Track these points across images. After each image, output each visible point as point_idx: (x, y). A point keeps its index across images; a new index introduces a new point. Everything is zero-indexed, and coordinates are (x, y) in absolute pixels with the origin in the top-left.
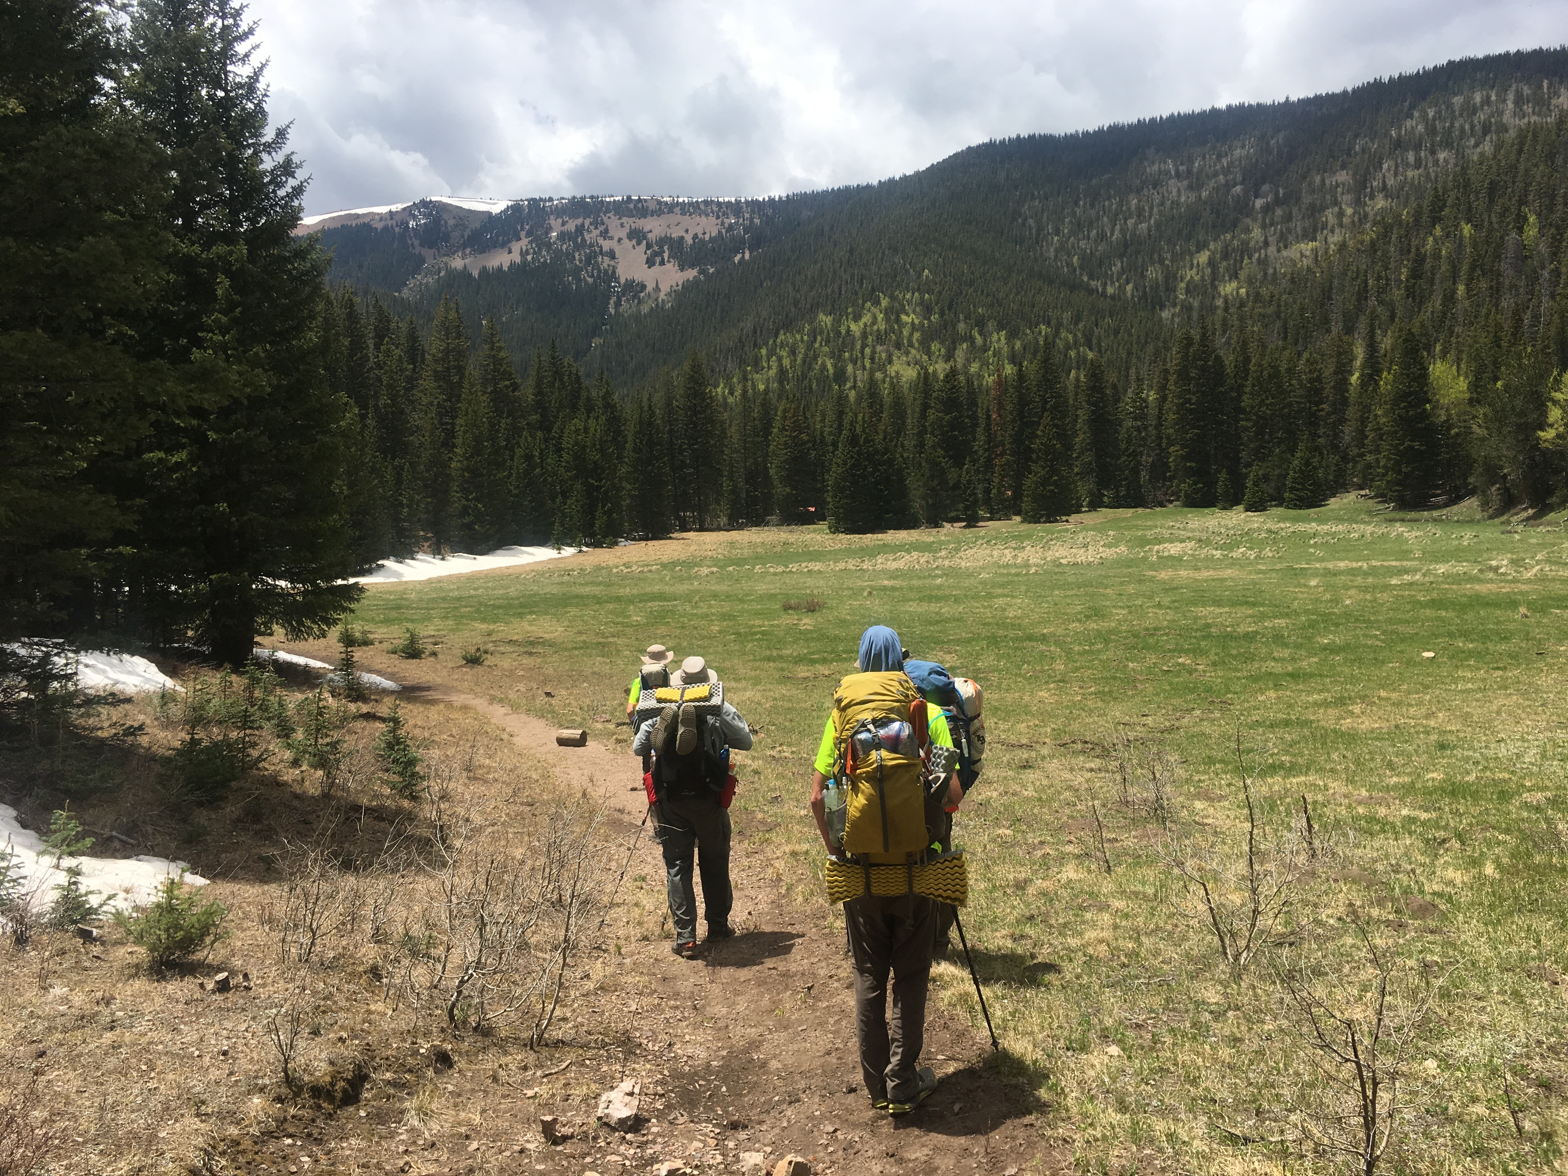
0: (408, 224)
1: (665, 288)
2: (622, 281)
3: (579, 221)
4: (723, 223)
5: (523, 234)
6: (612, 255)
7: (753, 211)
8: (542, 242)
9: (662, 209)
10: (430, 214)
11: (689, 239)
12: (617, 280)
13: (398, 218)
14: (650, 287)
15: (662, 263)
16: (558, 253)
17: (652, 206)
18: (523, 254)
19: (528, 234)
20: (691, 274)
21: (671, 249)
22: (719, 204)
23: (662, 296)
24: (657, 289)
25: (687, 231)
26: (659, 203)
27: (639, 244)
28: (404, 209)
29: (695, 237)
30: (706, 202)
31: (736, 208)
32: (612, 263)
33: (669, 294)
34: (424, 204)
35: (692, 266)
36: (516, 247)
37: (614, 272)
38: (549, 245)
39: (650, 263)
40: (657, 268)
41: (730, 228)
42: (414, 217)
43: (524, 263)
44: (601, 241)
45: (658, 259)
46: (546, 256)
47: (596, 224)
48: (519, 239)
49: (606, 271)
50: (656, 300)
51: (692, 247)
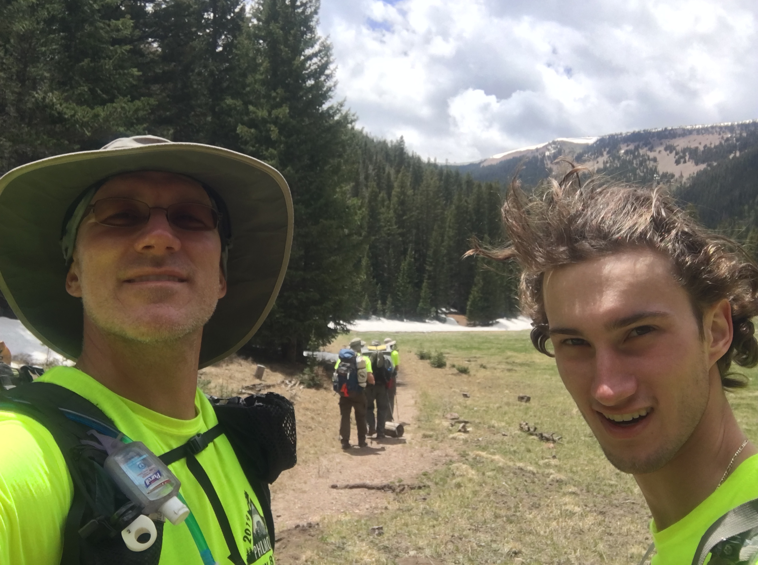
1: (686, 176)
2: (661, 173)
3: (636, 144)
4: (722, 138)
5: (605, 153)
6: (655, 160)
7: (742, 129)
8: (614, 156)
9: (685, 133)
10: (557, 147)
11: (701, 148)
12: (657, 173)
13: (540, 151)
14: (677, 176)
15: (685, 162)
16: (624, 161)
17: (679, 132)
18: (605, 163)
19: (608, 153)
20: (702, 167)
21: (690, 154)
22: (721, 128)
23: (684, 180)
24: (681, 176)
25: (700, 144)
26: (684, 130)
27: (671, 152)
28: (544, 147)
29: (705, 146)
30: (712, 127)
31: (731, 129)
32: (655, 164)
33: (688, 179)
34: (554, 143)
35: (703, 162)
36: (601, 160)
37: (656, 169)
38: (619, 158)
39: (677, 162)
40: (681, 165)
41: (728, 140)
42: (549, 150)
43: (605, 168)
44: (649, 153)
45: (682, 160)
46: (617, 164)
47: (646, 144)
48: (602, 155)
49: (651, 169)
50: (681, 182)
51: (703, 152)
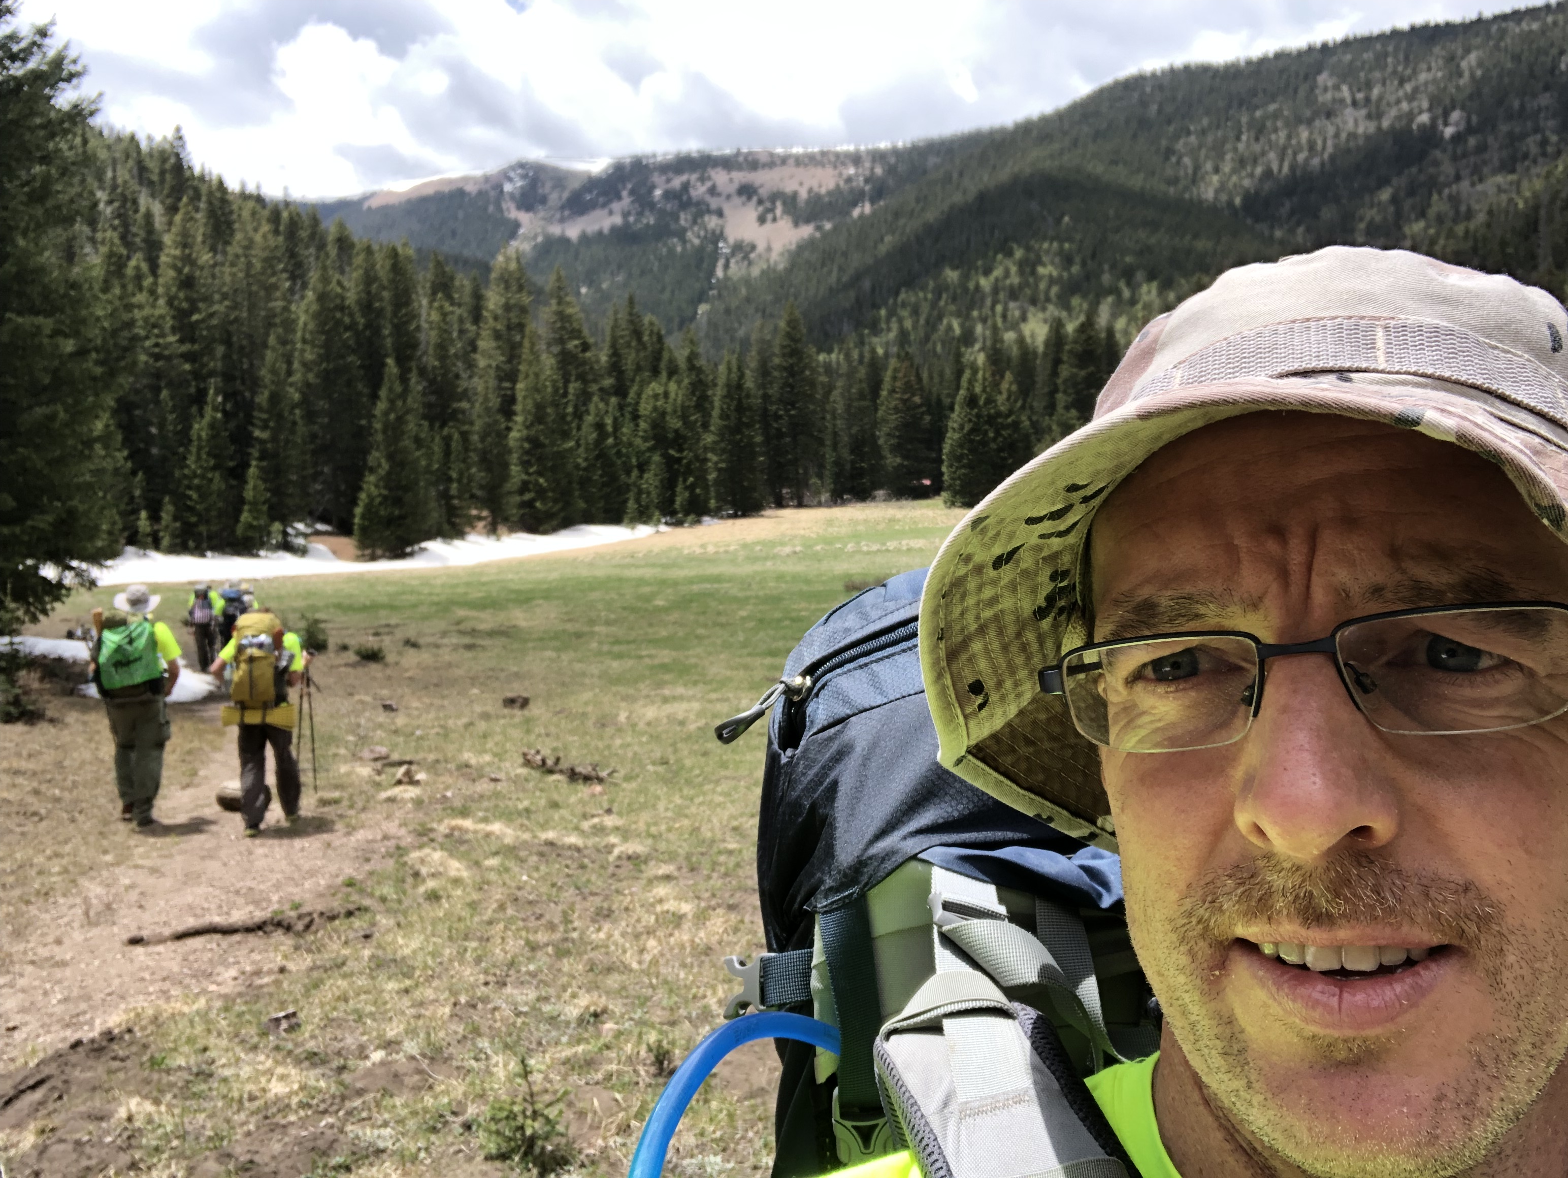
0: (503, 186)
1: (777, 247)
2: (731, 240)
3: (684, 178)
4: (840, 174)
5: (625, 193)
6: (720, 213)
7: (874, 160)
8: (643, 200)
9: (774, 162)
10: (527, 175)
11: (803, 194)
12: (725, 240)
13: (494, 182)
14: (761, 247)
15: (774, 220)
16: (662, 213)
17: (764, 159)
18: (625, 215)
19: (632, 192)
20: (806, 231)
21: (784, 204)
22: (837, 155)
23: (774, 256)
24: (769, 249)
25: (801, 184)
26: (771, 155)
27: (749, 198)
28: (500, 172)
29: (810, 190)
30: (824, 154)
31: (856, 159)
32: (720, 222)
33: (782, 254)
34: (522, 165)
35: (807, 221)
36: (616, 206)
37: (722, 233)
38: (652, 206)
39: (762, 220)
40: (768, 226)
41: (849, 180)
42: (510, 180)
43: (626, 225)
44: (708, 198)
45: (770, 216)
46: (650, 219)
47: (702, 180)
48: (619, 198)
49: (713, 232)
50: (768, 260)
51: (808, 202)
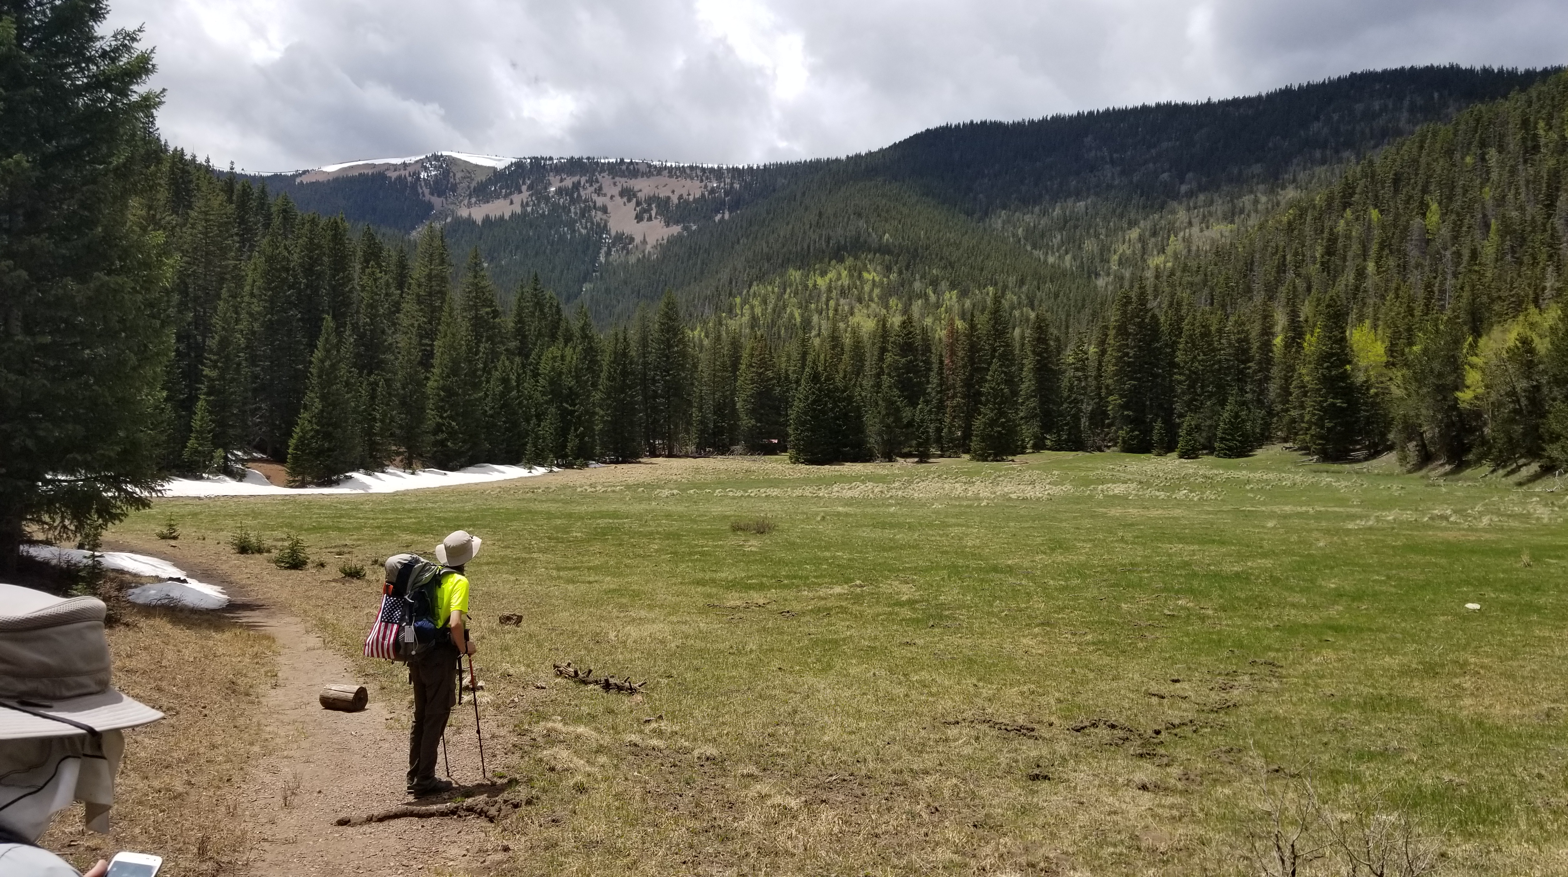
0: (419, 174)
1: (651, 241)
2: (613, 233)
3: (576, 179)
4: (706, 187)
5: (524, 188)
6: (604, 210)
7: (733, 177)
8: (541, 196)
9: (652, 171)
10: (441, 166)
11: (675, 199)
12: (608, 233)
13: (411, 169)
14: (638, 239)
15: (650, 219)
16: (555, 207)
17: (643, 168)
18: (524, 205)
19: (530, 188)
20: (676, 229)
21: (658, 206)
22: (703, 170)
23: (648, 248)
24: (644, 242)
25: (673, 192)
26: (649, 166)
27: (629, 200)
28: (417, 162)
29: (680, 197)
30: (691, 168)
31: (718, 173)
32: (604, 217)
33: (655, 247)
34: (436, 158)
35: (677, 223)
36: (517, 198)
37: (606, 225)
38: (547, 199)
39: (639, 218)
40: (644, 224)
41: (713, 191)
42: (426, 169)
43: (525, 214)
44: (595, 197)
45: (646, 216)
46: (544, 208)
47: (591, 182)
48: (520, 192)
49: (598, 225)
50: (644, 252)
51: (678, 206)
